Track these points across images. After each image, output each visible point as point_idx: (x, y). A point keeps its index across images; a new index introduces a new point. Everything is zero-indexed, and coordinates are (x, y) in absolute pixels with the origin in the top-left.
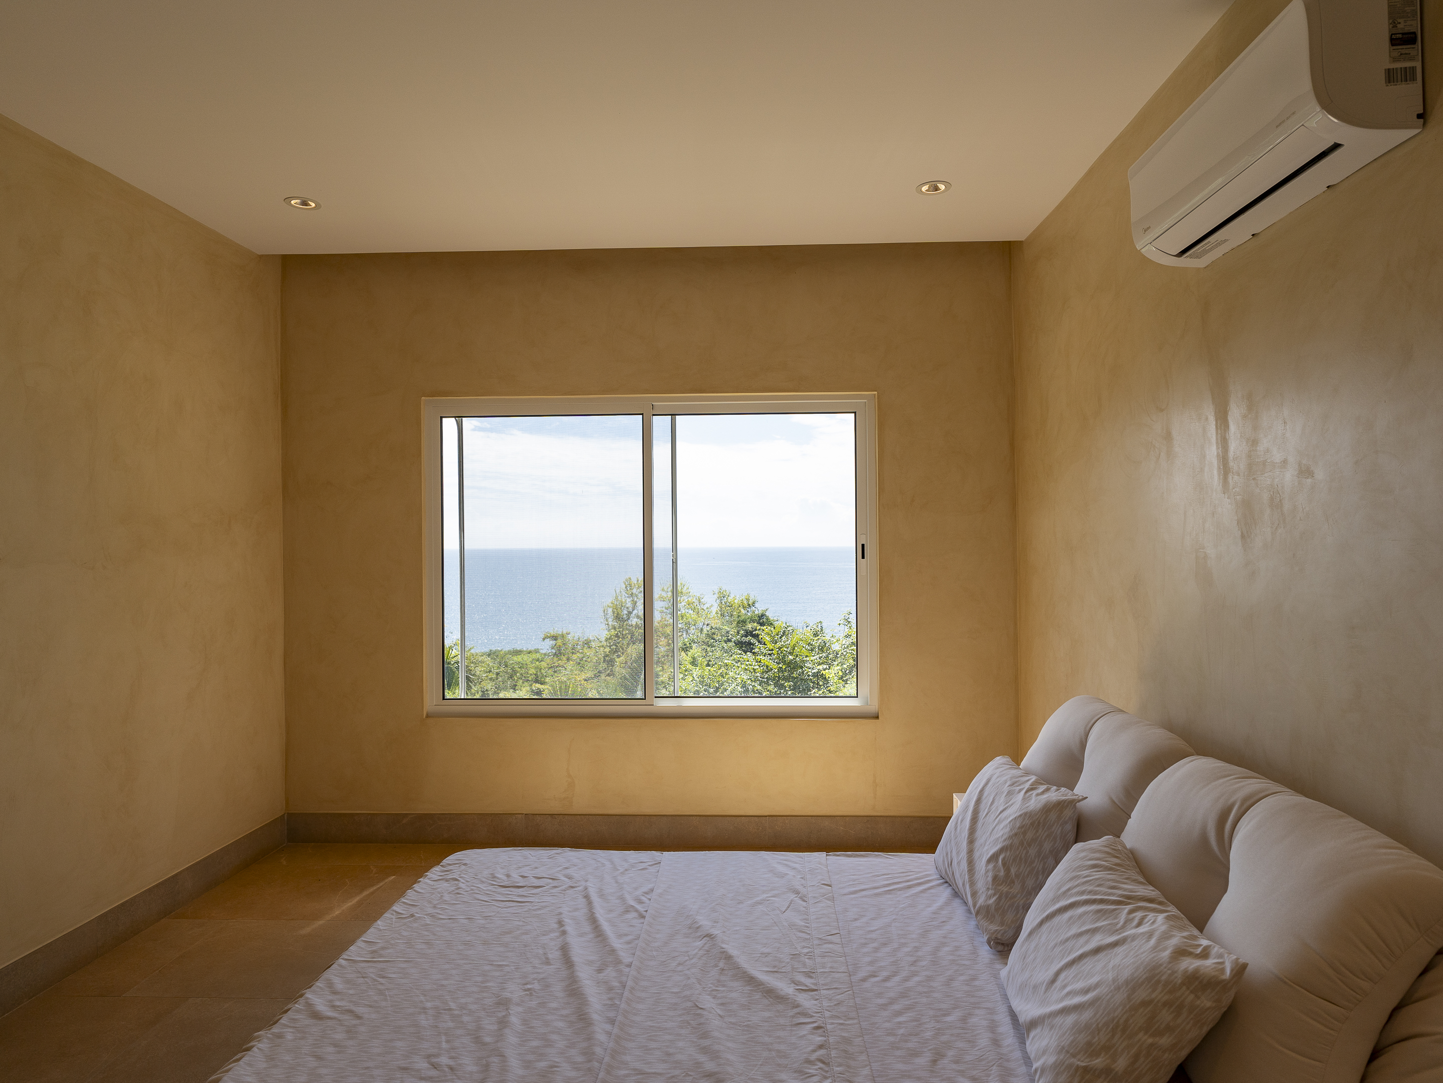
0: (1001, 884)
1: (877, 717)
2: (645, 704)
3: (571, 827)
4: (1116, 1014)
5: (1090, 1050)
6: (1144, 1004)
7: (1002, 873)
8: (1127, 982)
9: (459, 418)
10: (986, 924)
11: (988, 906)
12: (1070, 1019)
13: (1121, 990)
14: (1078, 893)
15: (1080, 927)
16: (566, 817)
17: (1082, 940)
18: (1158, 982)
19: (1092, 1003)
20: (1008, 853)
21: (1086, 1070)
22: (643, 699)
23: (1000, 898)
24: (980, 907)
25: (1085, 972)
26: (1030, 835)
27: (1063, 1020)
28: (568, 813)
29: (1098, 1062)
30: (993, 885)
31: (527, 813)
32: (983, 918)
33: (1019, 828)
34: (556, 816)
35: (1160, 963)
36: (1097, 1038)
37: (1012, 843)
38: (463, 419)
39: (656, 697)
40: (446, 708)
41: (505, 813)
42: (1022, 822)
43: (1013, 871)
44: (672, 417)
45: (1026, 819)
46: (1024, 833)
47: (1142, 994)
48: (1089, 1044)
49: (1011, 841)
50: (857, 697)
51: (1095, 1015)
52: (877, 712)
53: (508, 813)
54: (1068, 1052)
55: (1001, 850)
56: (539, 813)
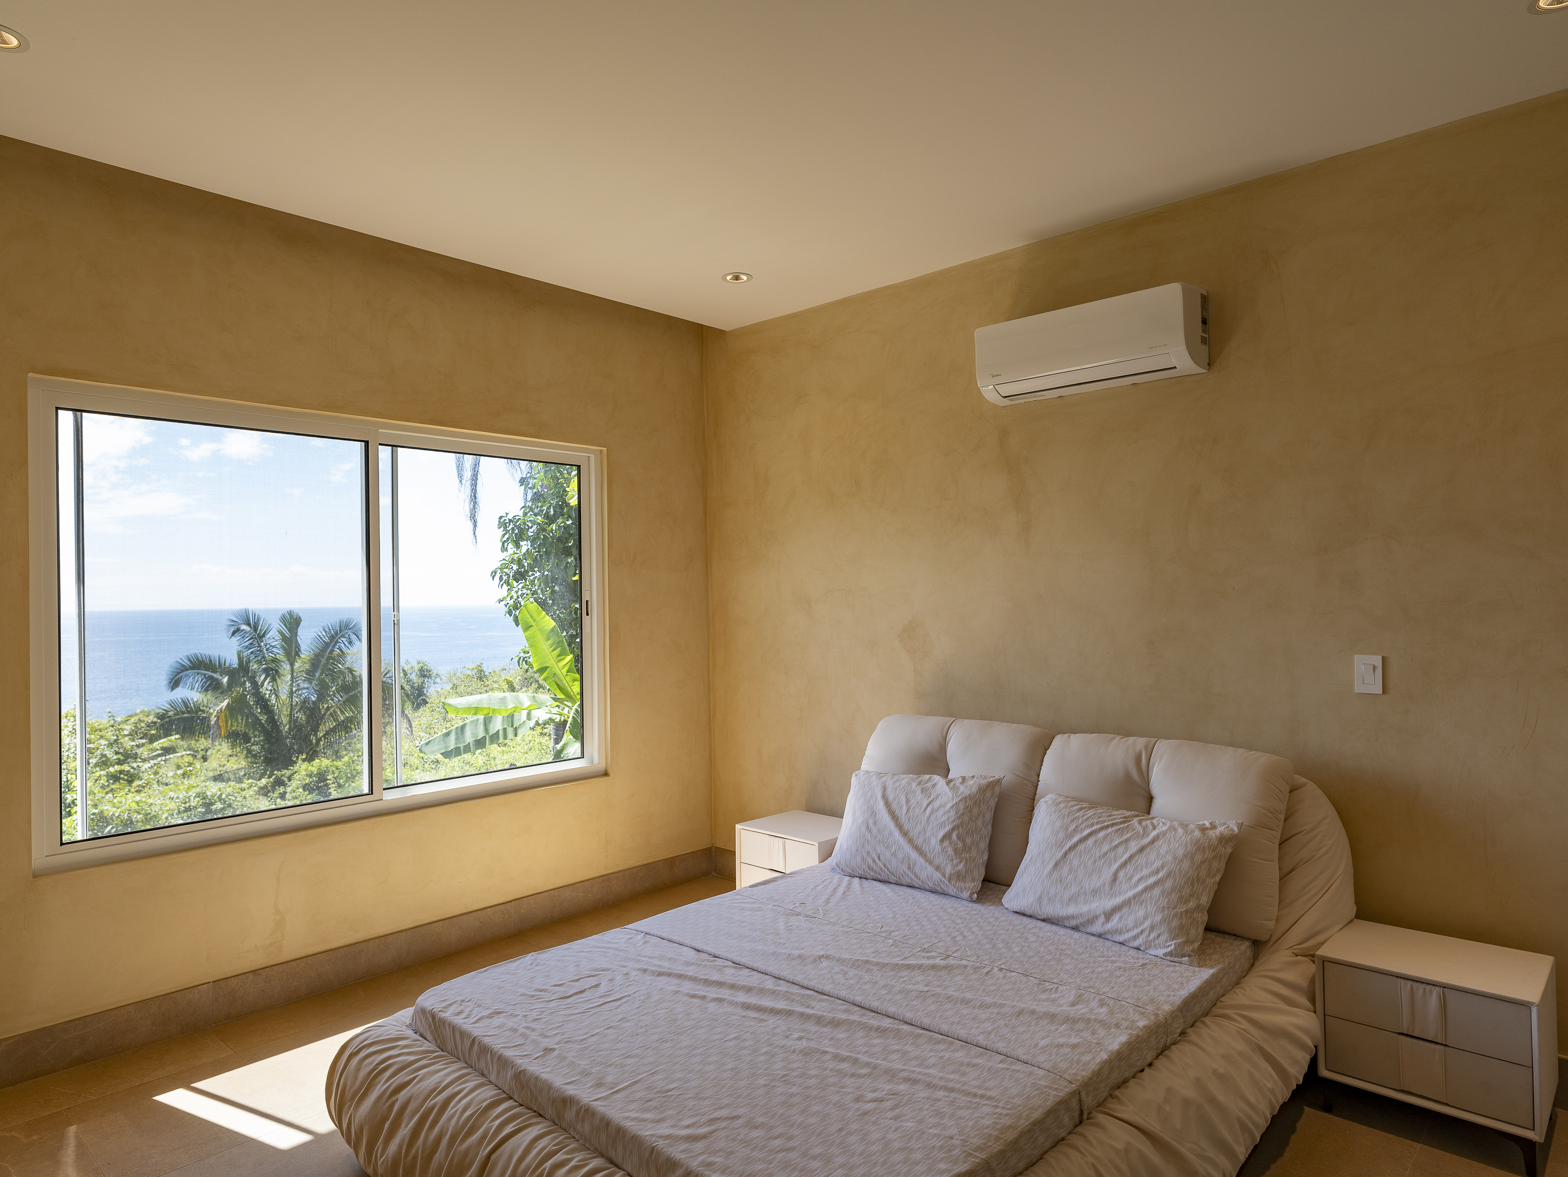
0: (962, 853)
1: (606, 774)
2: (372, 800)
3: (282, 980)
4: (1189, 875)
5: (1183, 900)
6: (1203, 862)
7: (960, 845)
8: (1185, 856)
9: (78, 411)
10: (962, 884)
11: (959, 871)
12: (1157, 891)
13: (1185, 861)
14: (1088, 827)
15: (1111, 843)
16: (275, 968)
17: (1120, 850)
18: (1204, 848)
19: (1168, 875)
20: (961, 829)
21: (1186, 911)
22: (369, 794)
23: (966, 863)
24: (951, 874)
25: (1143, 864)
26: (975, 811)
27: (1150, 894)
28: (278, 962)
29: (1192, 904)
30: (956, 856)
31: (214, 980)
32: (957, 882)
33: (964, 809)
34: (261, 972)
35: (1198, 838)
36: (1184, 892)
37: (962, 821)
38: (83, 414)
39: (384, 789)
40: (69, 856)
41: (177, 989)
42: (965, 804)
43: (968, 841)
44: (392, 449)
45: (968, 801)
46: (971, 811)
47: (1199, 858)
48: (1181, 897)
49: (960, 820)
50: (583, 757)
51: (1175, 880)
52: (604, 769)
53: (184, 987)
54: (1169, 908)
55: (953, 829)
56: (233, 974)
